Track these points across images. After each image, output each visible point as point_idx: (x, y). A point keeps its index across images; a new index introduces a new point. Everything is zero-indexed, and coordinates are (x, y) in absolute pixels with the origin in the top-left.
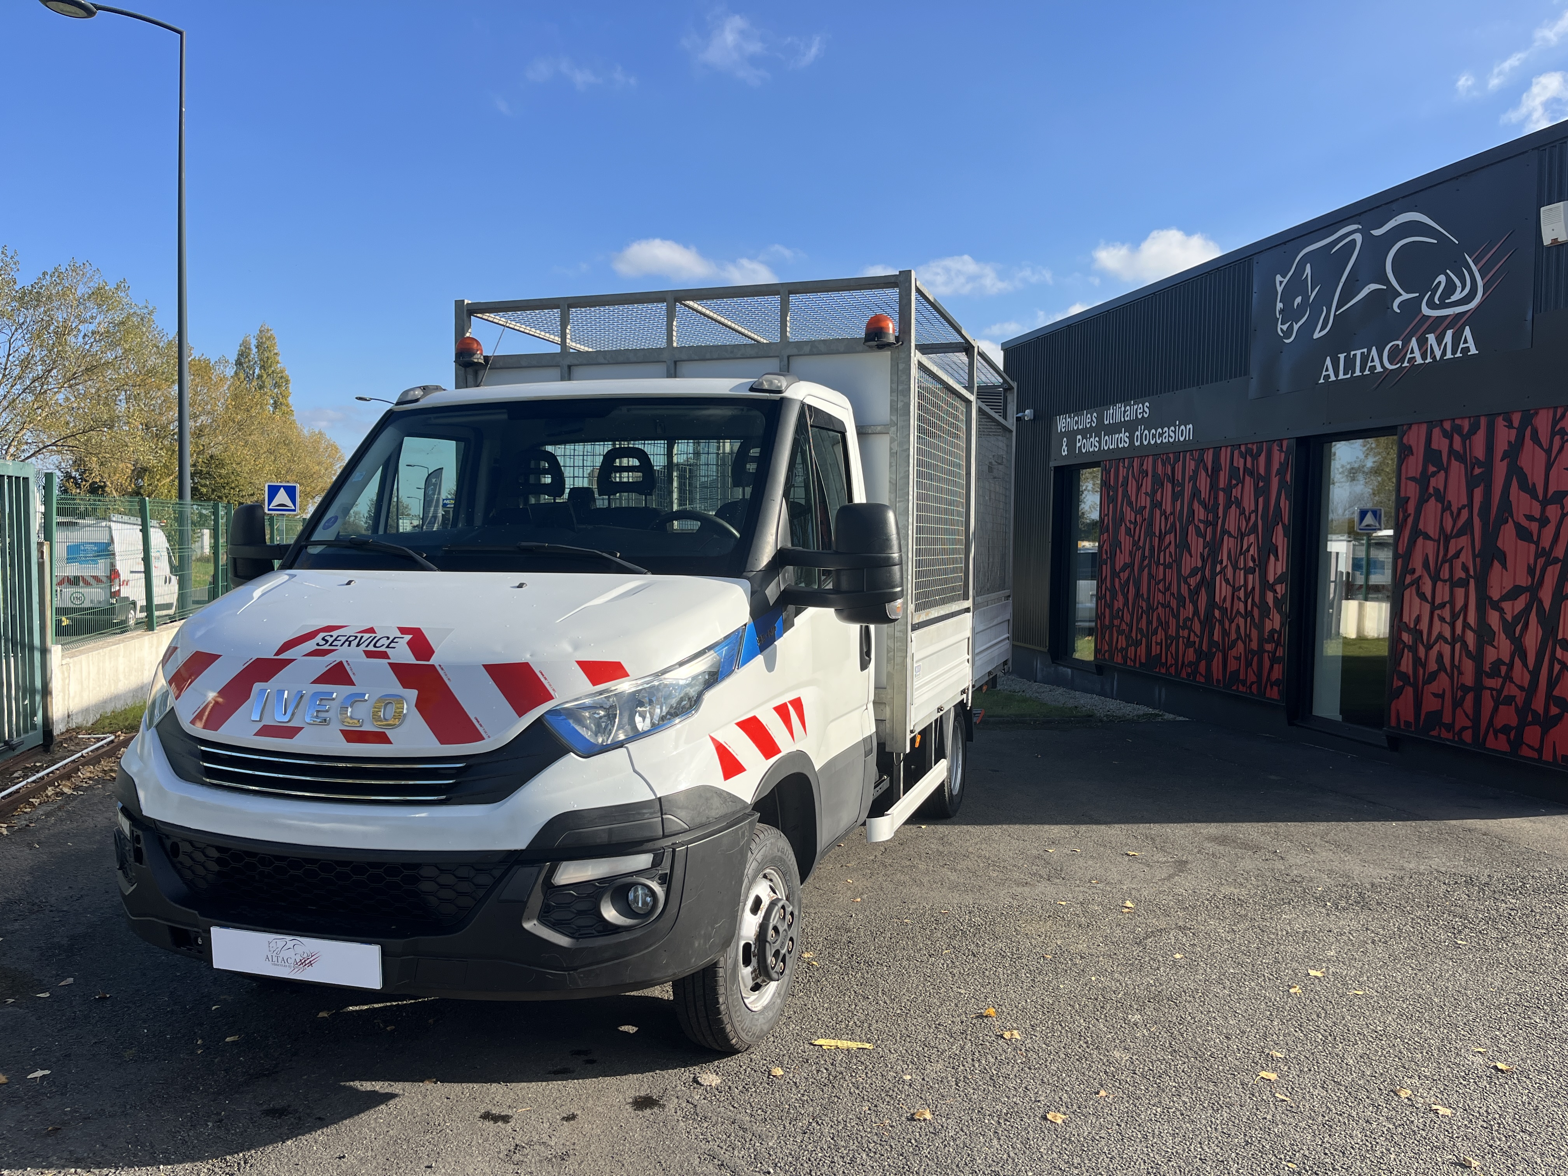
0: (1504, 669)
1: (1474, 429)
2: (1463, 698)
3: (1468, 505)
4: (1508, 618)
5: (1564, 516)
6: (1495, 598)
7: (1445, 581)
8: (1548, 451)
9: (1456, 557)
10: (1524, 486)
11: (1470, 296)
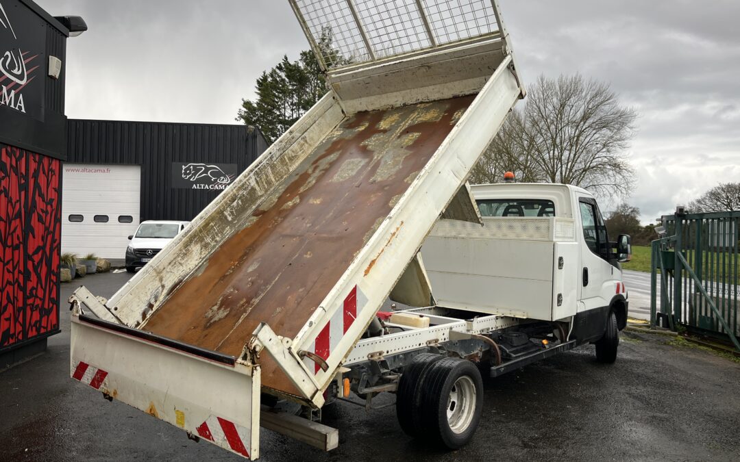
0: (35, 291)
1: (21, 157)
2: (19, 315)
3: (19, 201)
4: (36, 263)
5: (53, 210)
6: (31, 254)
7: (9, 247)
8: (47, 177)
9: (14, 231)
10: (41, 195)
11: (21, 77)
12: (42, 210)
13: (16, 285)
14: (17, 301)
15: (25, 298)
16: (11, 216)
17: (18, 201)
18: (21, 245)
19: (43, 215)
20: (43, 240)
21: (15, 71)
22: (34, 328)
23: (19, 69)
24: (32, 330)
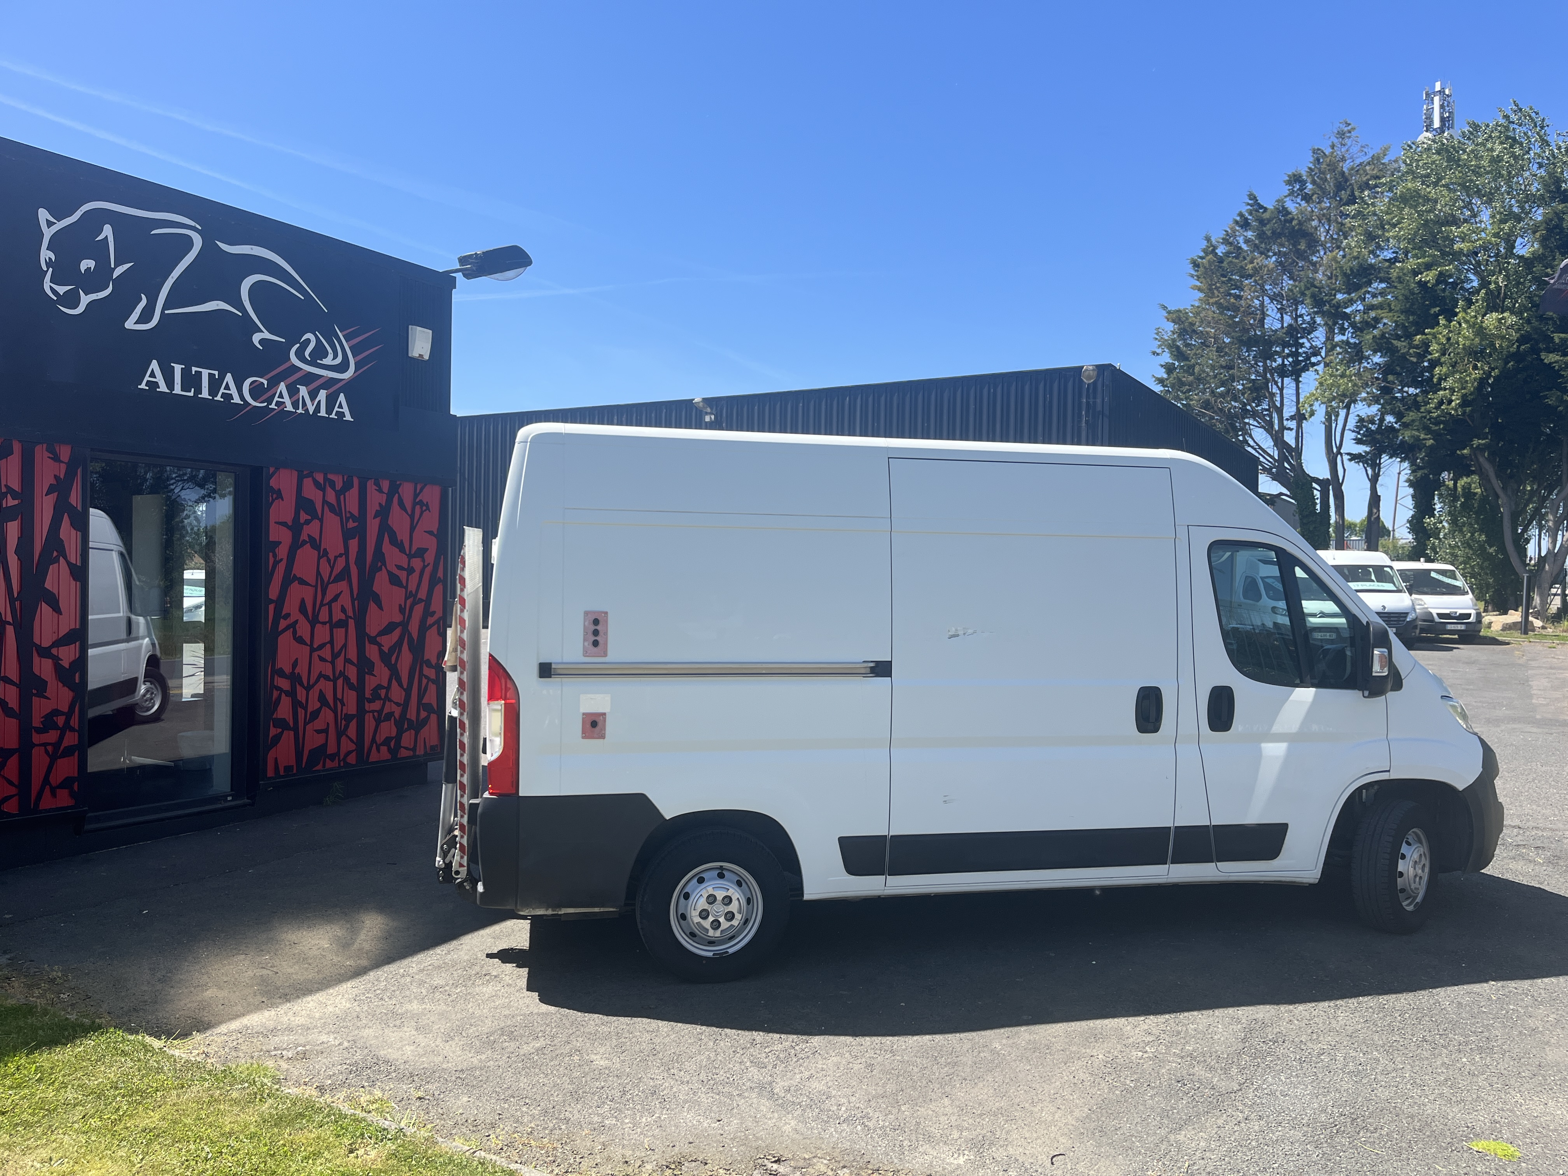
0: (383, 692)
1: (348, 486)
2: (348, 726)
3: (346, 553)
4: (386, 649)
5: (424, 567)
6: (373, 634)
7: (324, 623)
8: (412, 517)
9: (335, 599)
10: (394, 541)
11: (343, 367)
12: (400, 568)
13: (340, 682)
14: (343, 704)
15: (361, 700)
16: (326, 580)
17: (341, 555)
18: (351, 623)
19: (403, 575)
20: (402, 610)
21: (328, 361)
22: (384, 749)
23: (335, 356)
24: (378, 750)
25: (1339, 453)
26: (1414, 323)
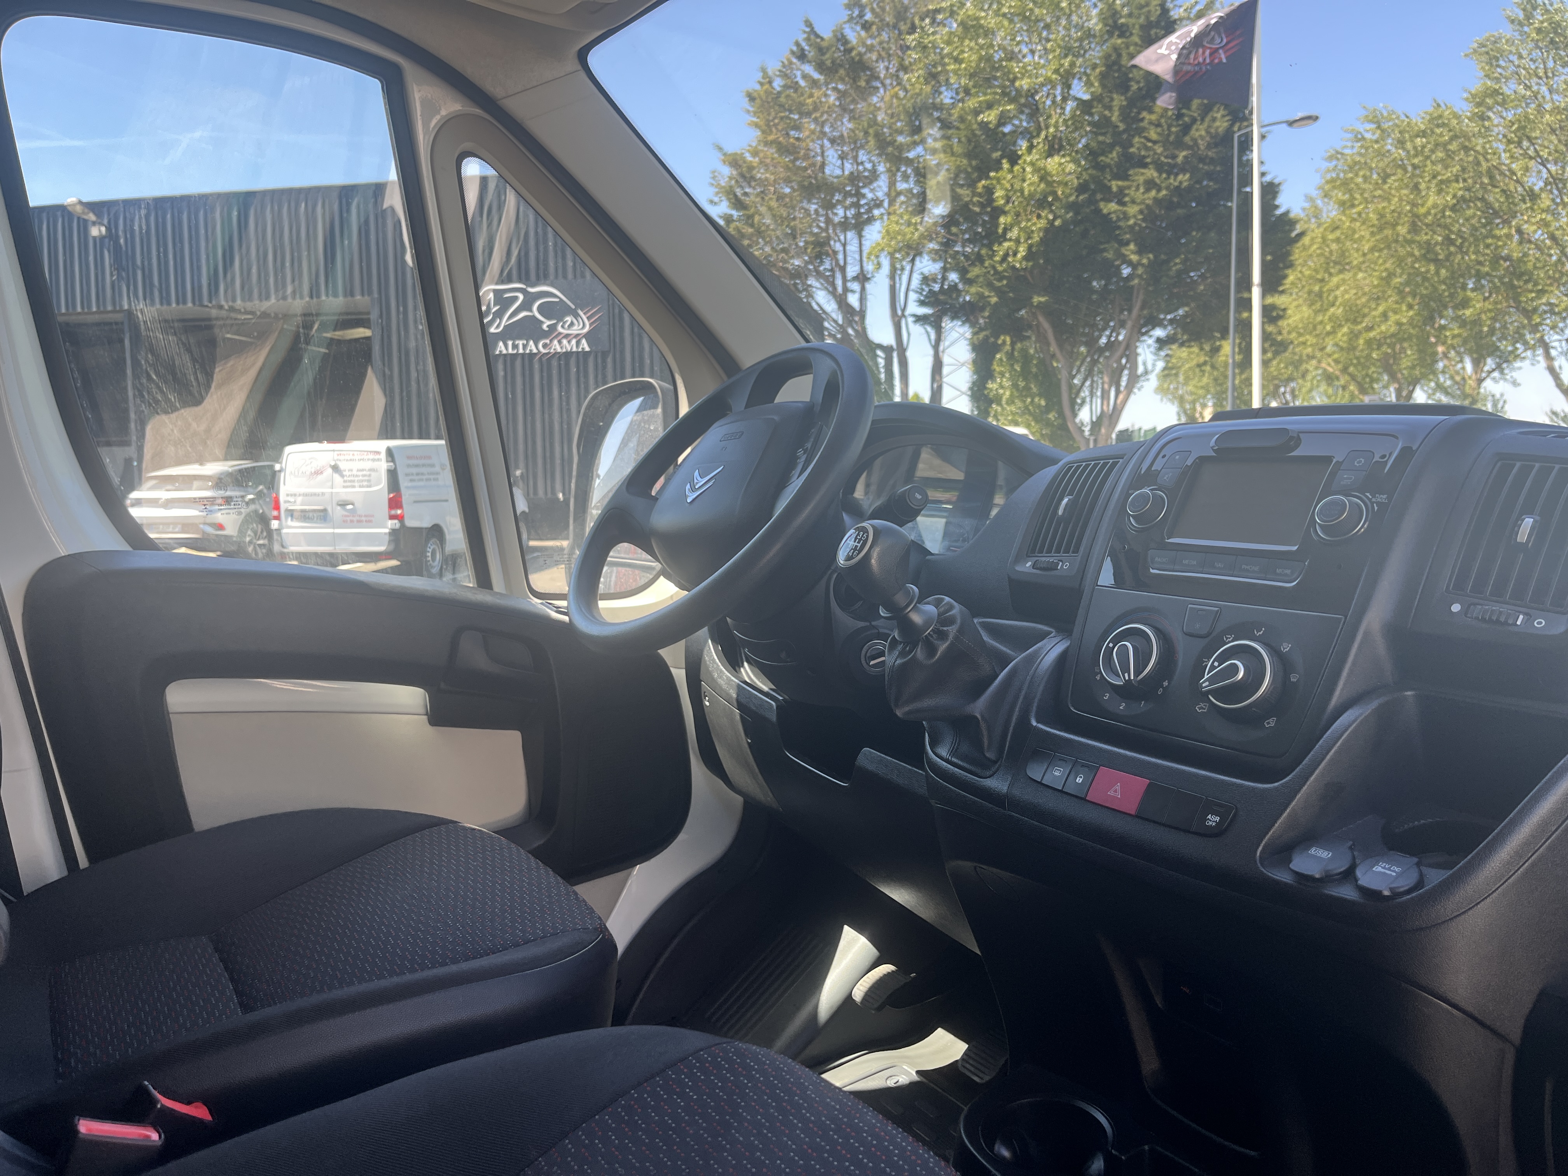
25: (903, 315)
26: (978, 169)
